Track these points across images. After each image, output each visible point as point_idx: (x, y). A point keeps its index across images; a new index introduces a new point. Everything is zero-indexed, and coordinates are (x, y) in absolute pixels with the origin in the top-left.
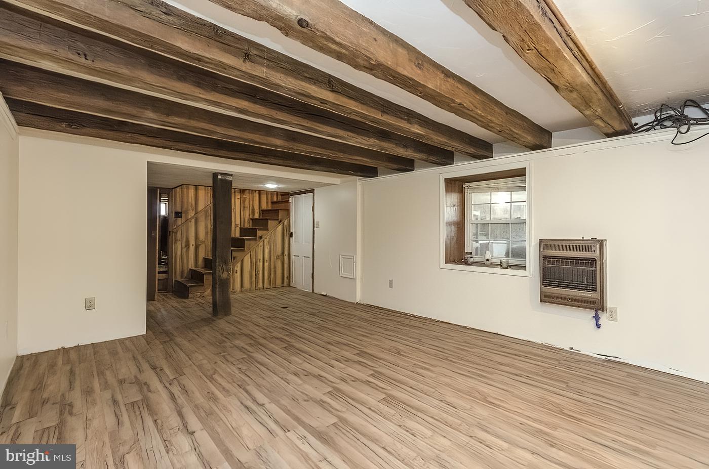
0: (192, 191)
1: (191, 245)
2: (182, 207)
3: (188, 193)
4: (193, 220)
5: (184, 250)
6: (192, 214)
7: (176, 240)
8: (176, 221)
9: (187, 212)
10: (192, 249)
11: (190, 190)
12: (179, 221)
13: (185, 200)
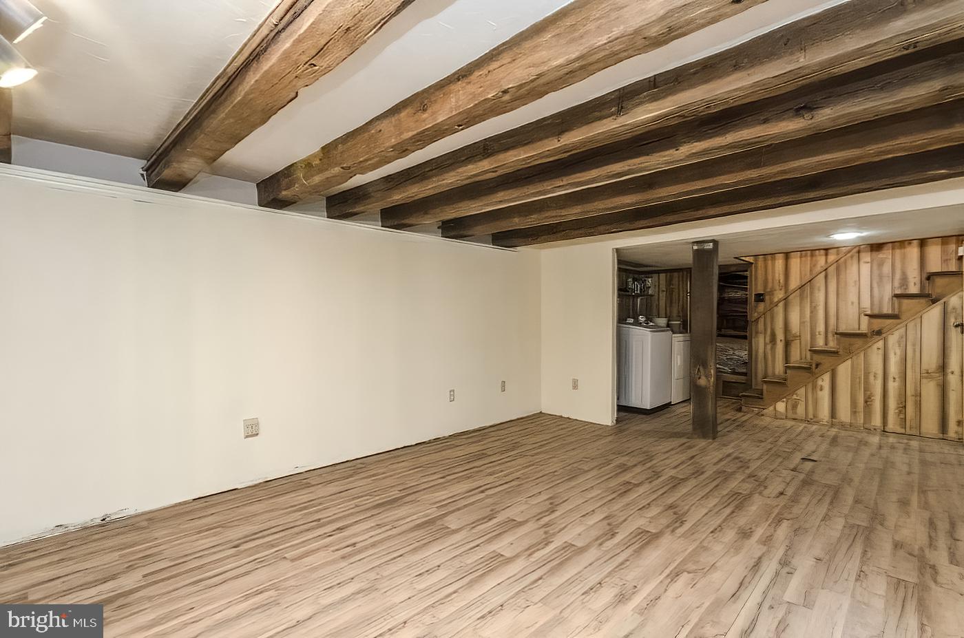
0: (779, 263)
1: (778, 341)
2: (765, 286)
3: (773, 266)
4: (781, 305)
5: (769, 347)
6: (779, 295)
7: (757, 333)
8: (756, 307)
9: (772, 293)
10: (780, 347)
11: (777, 262)
12: (761, 306)
13: (770, 277)
